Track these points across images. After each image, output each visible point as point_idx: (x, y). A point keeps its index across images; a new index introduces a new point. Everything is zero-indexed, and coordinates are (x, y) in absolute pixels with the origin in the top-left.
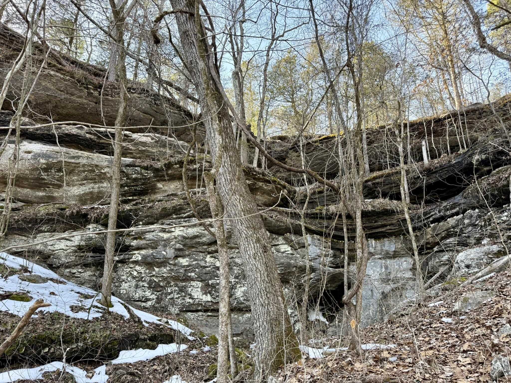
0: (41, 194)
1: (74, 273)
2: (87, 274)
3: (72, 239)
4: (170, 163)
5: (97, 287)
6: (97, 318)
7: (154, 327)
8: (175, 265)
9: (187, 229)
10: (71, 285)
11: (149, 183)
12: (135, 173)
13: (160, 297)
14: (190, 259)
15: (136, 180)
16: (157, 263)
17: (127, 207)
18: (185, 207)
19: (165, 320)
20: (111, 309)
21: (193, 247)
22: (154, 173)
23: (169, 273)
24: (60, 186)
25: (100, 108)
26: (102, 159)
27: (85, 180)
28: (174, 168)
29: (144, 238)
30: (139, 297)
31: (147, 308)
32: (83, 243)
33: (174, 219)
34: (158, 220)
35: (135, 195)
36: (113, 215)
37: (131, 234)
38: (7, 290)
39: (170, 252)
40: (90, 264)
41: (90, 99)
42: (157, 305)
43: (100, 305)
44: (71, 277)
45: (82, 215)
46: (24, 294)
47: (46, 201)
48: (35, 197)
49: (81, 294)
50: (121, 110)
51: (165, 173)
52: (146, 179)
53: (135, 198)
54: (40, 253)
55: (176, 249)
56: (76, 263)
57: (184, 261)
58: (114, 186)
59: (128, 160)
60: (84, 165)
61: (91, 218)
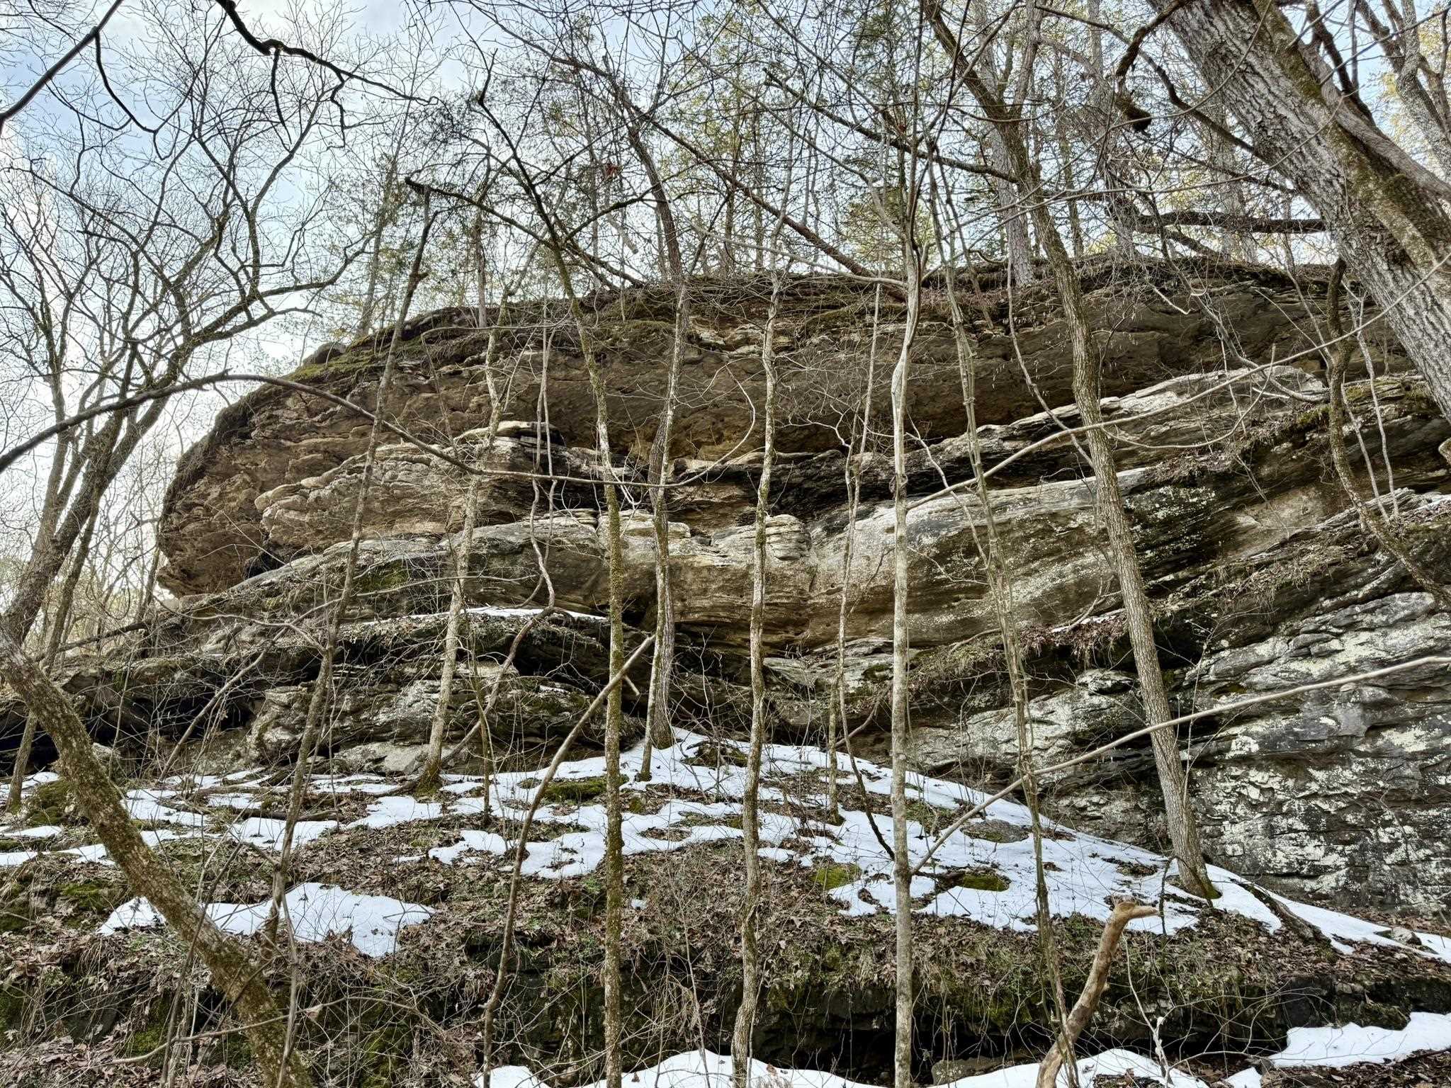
0: (945, 619)
1: (1084, 809)
2: (1117, 808)
3: (1051, 718)
4: (1257, 444)
5: (1157, 842)
6: (1186, 931)
7: (1373, 956)
8: (1378, 755)
9: (1385, 635)
10: (1085, 842)
11: (1212, 523)
12: (1162, 505)
13: (1358, 861)
14: (1429, 728)
15: (1169, 522)
16: (1314, 754)
17: (1171, 605)
18: (1356, 565)
19: (1407, 934)
20: (1218, 904)
21: (1428, 690)
22: (1216, 488)
23: (1367, 784)
24: (980, 591)
25: (1017, 363)
26: (1062, 493)
27: (1036, 559)
28: (1275, 455)
29: (1251, 687)
30: (1289, 865)
31: (1326, 897)
32: (1081, 726)
33: (1327, 611)
34: (1275, 625)
35: (1180, 567)
36: (1140, 637)
37: (1205, 679)
38: (949, 863)
39: (1347, 718)
40: (1117, 778)
41: (988, 352)
42: (1356, 886)
43: (1181, 894)
44: (1080, 817)
45: (1056, 651)
46: (987, 871)
47: (960, 634)
48: (937, 630)
49: (1122, 864)
50: (1079, 349)
51: (1252, 479)
52: (1199, 512)
53: (1181, 574)
54: (989, 764)
55: (1365, 706)
56: (1081, 782)
57: (1410, 740)
58: (1121, 556)
59: (1131, 475)
60: (1022, 524)
61: (1083, 654)
